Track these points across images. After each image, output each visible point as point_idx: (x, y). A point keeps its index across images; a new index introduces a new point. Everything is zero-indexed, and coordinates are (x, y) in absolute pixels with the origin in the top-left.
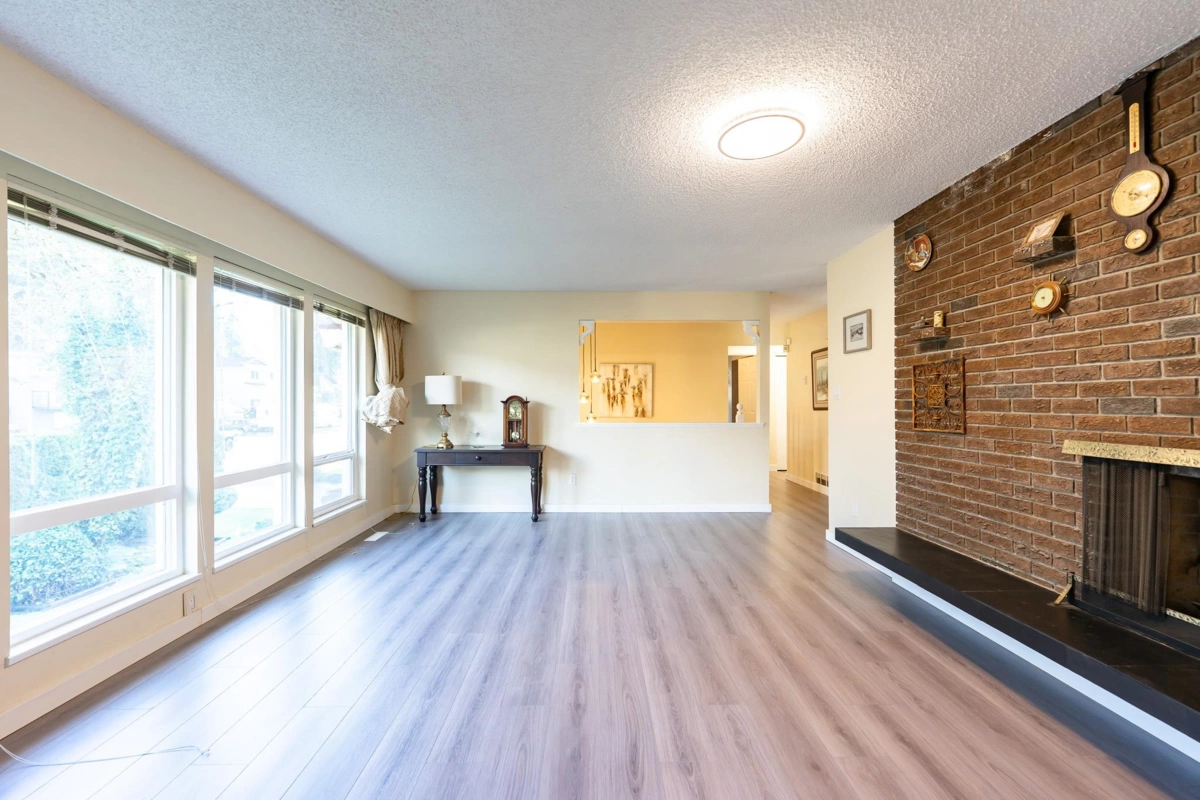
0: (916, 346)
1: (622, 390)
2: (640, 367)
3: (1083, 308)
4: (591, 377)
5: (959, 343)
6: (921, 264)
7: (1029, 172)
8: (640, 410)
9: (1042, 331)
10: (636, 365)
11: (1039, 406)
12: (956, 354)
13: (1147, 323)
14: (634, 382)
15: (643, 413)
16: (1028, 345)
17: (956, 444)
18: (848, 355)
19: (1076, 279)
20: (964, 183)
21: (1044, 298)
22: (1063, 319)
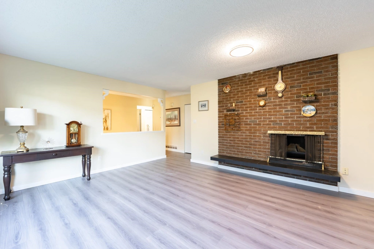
0: (225, 111)
2: (106, 111)
3: (269, 106)
5: (239, 111)
6: (227, 92)
7: (257, 77)
9: (260, 110)
11: (259, 124)
12: (237, 113)
13: (281, 110)
16: (257, 112)
17: (238, 133)
18: (200, 112)
19: (267, 100)
20: (240, 76)
21: (262, 103)
22: (264, 107)
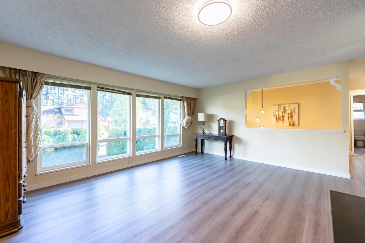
1: (283, 115)
2: (292, 106)
4: (261, 110)
8: (292, 123)
10: (290, 104)
14: (289, 111)
15: (293, 125)
